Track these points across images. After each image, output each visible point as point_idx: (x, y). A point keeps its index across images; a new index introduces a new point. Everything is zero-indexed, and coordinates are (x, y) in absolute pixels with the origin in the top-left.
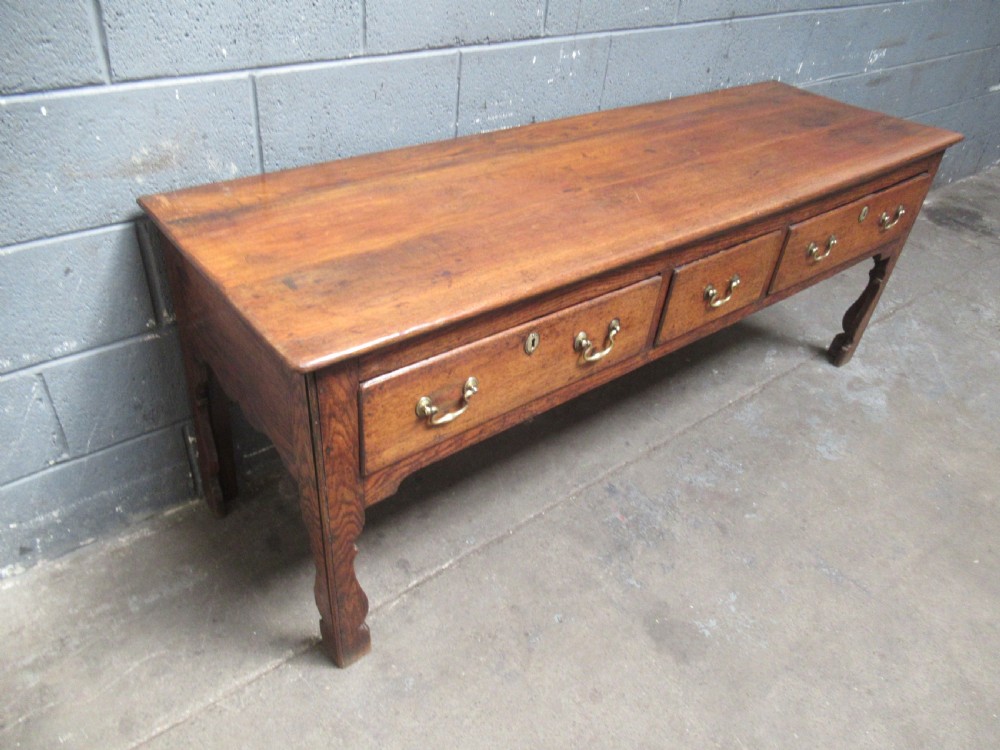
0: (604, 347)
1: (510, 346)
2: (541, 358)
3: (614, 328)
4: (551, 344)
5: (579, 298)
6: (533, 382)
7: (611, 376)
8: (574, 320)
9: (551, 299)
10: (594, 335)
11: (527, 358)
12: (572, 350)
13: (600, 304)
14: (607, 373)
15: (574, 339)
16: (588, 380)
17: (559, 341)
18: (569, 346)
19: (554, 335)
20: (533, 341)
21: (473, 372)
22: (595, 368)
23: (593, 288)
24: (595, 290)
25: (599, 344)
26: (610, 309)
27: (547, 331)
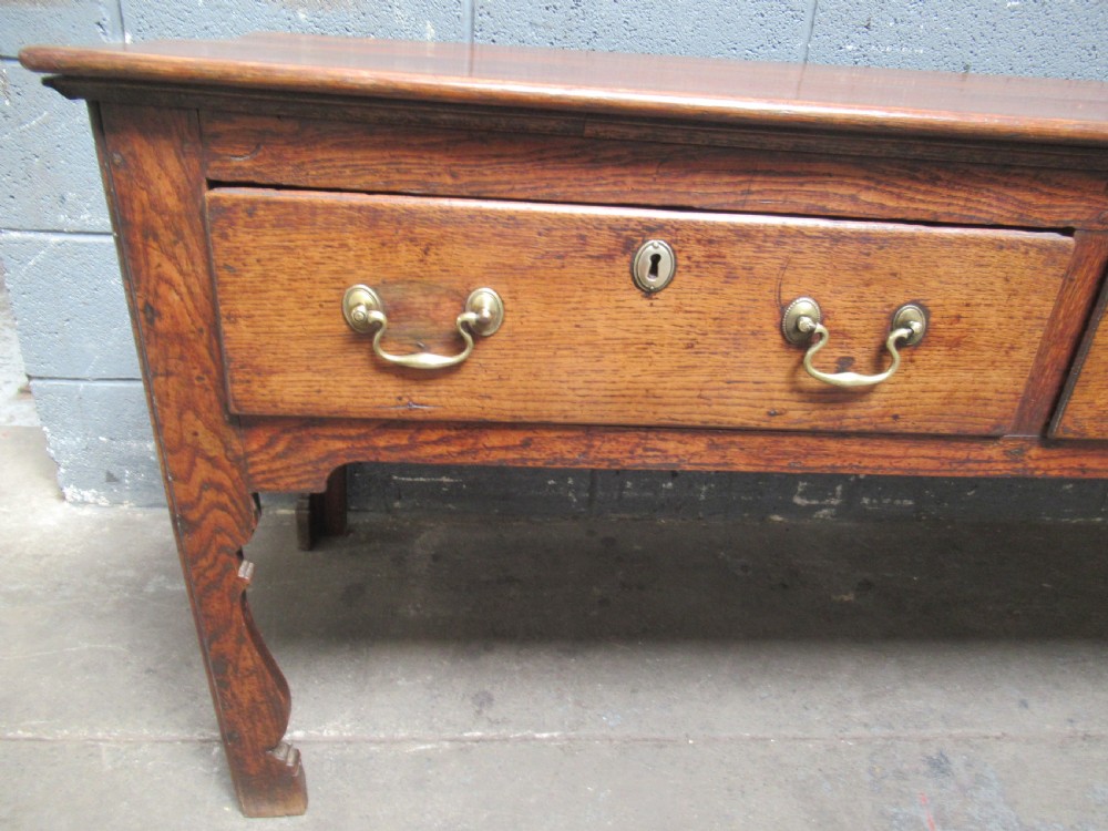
0: (878, 367)
1: (592, 251)
2: (680, 319)
3: (906, 325)
4: (714, 292)
5: (803, 202)
6: (662, 375)
7: (903, 464)
8: (781, 253)
9: (717, 172)
10: (844, 321)
11: (636, 300)
12: (778, 338)
13: (864, 238)
14: (896, 449)
15: (783, 307)
16: (833, 445)
17: (737, 293)
18: (768, 321)
19: (720, 271)
20: (656, 259)
21: (494, 274)
22: (853, 416)
23: (843, 190)
24: (854, 199)
25: (862, 355)
26: (895, 266)
27: (698, 252)
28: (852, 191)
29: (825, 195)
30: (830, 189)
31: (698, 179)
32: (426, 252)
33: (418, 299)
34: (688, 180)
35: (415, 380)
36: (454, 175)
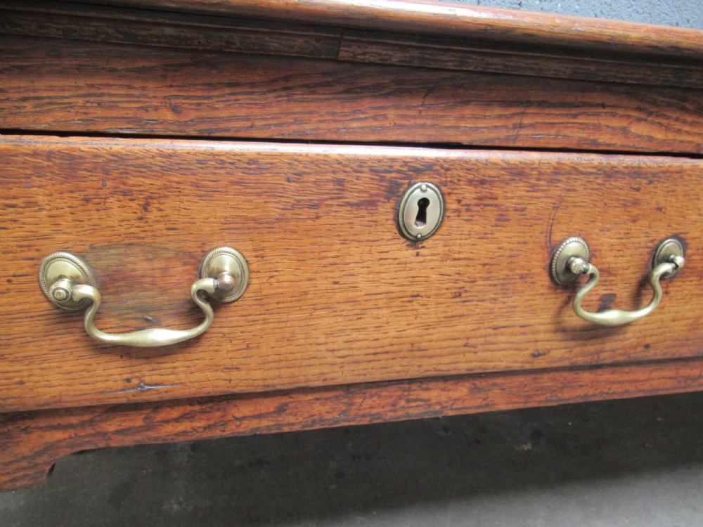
0: (636, 304)
1: (352, 198)
2: (448, 268)
3: (668, 260)
4: (483, 237)
5: (576, 135)
6: (428, 327)
7: (647, 386)
8: (555, 192)
9: (489, 103)
10: (609, 259)
11: (408, 254)
12: (546, 280)
13: (636, 173)
14: (640, 374)
15: (552, 248)
16: (586, 376)
17: (507, 237)
18: (537, 263)
19: (491, 213)
20: (424, 203)
21: (234, 230)
22: (610, 349)
23: (615, 123)
24: (624, 131)
25: (623, 291)
26: (661, 201)
27: (469, 194)
28: (624, 123)
29: (597, 128)
30: (603, 122)
31: (467, 111)
32: (146, 207)
33: (139, 265)
34: (456, 113)
35: (147, 358)
36: (175, 110)
